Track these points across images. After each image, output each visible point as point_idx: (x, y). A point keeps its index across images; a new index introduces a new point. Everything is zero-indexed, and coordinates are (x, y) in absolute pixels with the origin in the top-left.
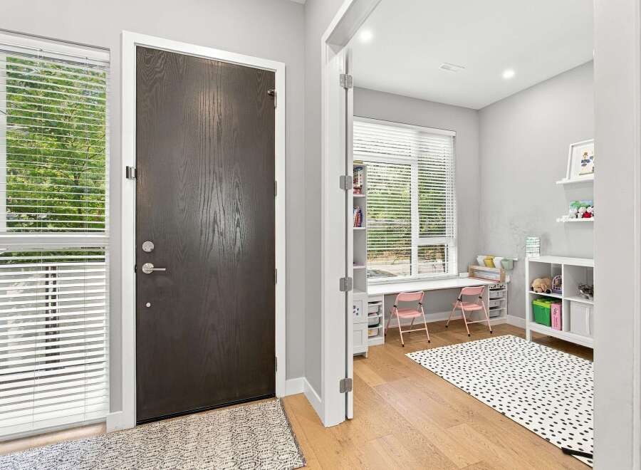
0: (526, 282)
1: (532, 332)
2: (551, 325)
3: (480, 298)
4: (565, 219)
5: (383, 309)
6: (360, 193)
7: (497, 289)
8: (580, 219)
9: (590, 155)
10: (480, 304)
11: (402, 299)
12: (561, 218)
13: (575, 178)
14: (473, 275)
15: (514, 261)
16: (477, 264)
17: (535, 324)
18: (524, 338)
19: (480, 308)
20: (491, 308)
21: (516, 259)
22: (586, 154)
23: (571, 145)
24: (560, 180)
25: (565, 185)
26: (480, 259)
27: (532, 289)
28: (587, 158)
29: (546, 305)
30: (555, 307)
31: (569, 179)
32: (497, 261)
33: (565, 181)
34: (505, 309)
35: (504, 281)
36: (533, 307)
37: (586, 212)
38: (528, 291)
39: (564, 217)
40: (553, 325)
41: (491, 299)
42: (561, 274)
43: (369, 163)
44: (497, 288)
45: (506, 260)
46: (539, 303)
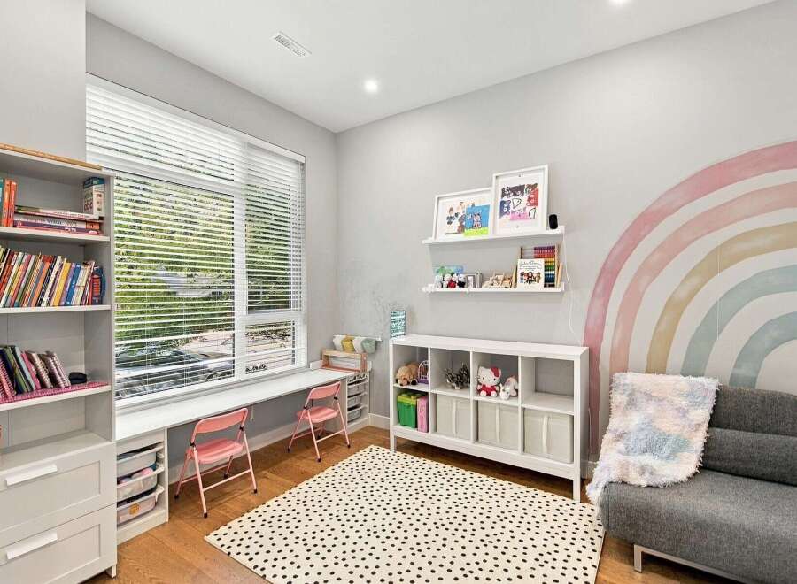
0: (391, 372)
1: (397, 438)
2: (416, 427)
3: (335, 398)
4: (431, 288)
5: (165, 456)
6: (100, 231)
7: (358, 382)
8: (445, 289)
9: (455, 211)
10: (335, 408)
11: (204, 430)
12: (427, 286)
13: (442, 238)
14: (327, 364)
15: (377, 342)
16: (333, 347)
17: (399, 427)
18: (388, 447)
19: (335, 414)
20: (349, 409)
21: (380, 339)
22: (451, 210)
23: (437, 196)
24: (426, 239)
25: (431, 246)
26: (338, 340)
27: (397, 381)
28: (453, 215)
29: (411, 401)
30: (421, 402)
31: (435, 237)
32: (357, 343)
33: (431, 240)
34: (367, 406)
35: (364, 370)
36: (398, 404)
37: (451, 281)
38: (392, 385)
39: (430, 285)
40: (419, 426)
41: (349, 397)
42: (427, 359)
43: (118, 174)
44: (357, 380)
45: (368, 341)
46: (404, 398)
